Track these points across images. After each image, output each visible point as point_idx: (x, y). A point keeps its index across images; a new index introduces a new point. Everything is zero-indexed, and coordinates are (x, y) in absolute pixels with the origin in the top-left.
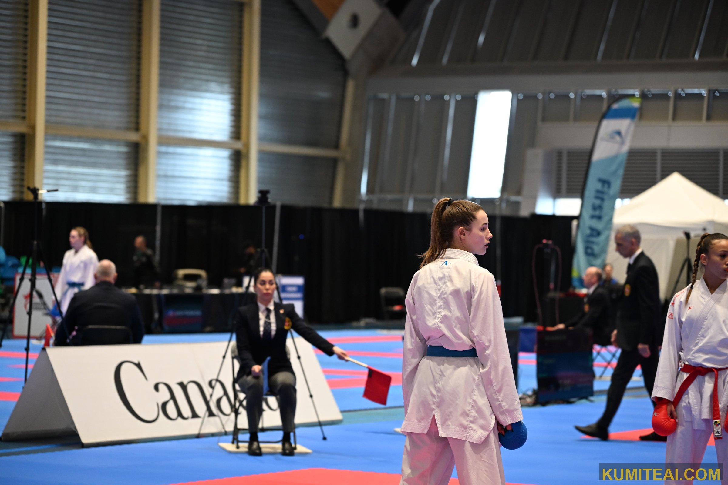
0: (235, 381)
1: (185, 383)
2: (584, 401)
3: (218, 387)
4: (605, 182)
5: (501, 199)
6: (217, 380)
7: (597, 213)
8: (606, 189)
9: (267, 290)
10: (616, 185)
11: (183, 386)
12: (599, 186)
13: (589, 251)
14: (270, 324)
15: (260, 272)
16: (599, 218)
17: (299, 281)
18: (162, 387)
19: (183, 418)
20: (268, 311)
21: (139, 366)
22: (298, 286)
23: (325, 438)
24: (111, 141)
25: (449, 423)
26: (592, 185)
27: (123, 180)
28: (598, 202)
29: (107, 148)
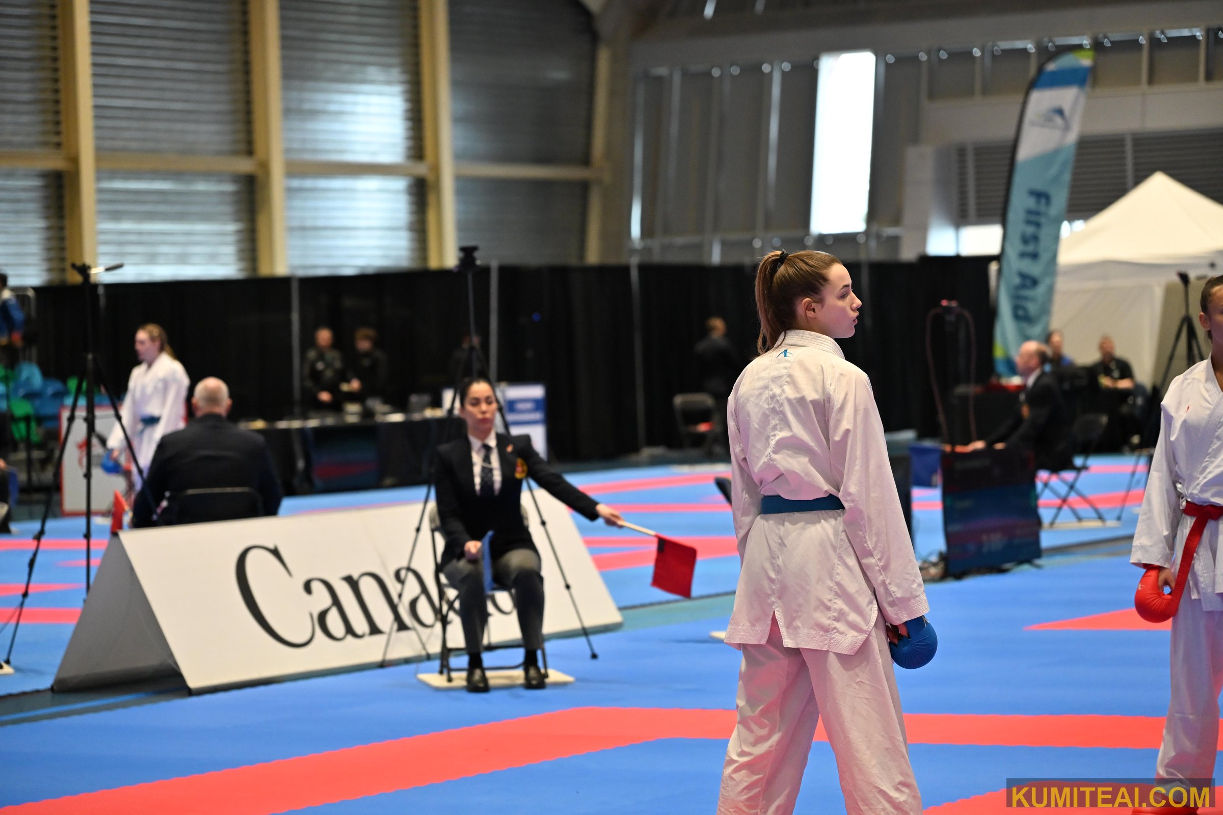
0: (439, 569)
1: (355, 576)
2: (1026, 567)
3: (411, 580)
4: (1041, 196)
5: (867, 233)
6: (409, 569)
7: (1030, 248)
8: (1042, 208)
9: (484, 413)
10: (1060, 199)
11: (352, 583)
12: (1031, 203)
13: (1020, 313)
14: (491, 470)
15: (469, 384)
16: (1034, 256)
17: (537, 392)
18: (316, 586)
19: (355, 635)
20: (487, 448)
21: (275, 552)
22: (536, 401)
23: (594, 656)
24: (207, 175)
25: (798, 623)
26: (1020, 201)
27: (232, 239)
28: (1030, 230)
29: (201, 186)
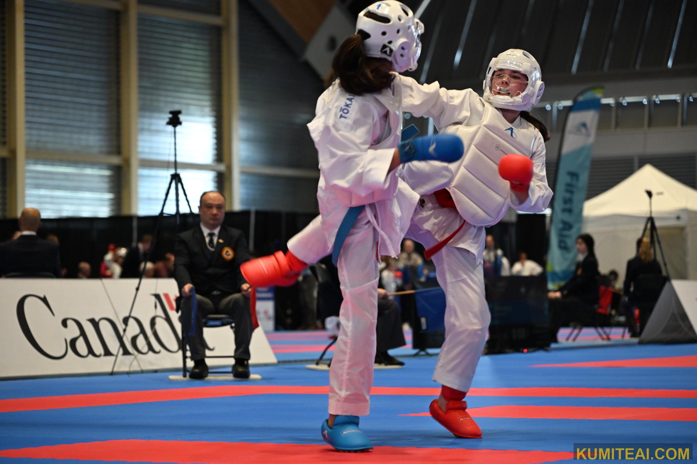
1: (97, 319)
4: (574, 175)
6: (133, 317)
7: (568, 206)
8: (575, 182)
10: (585, 177)
11: (95, 323)
12: (568, 179)
13: (562, 245)
16: (570, 211)
18: (70, 323)
19: (95, 355)
21: (44, 300)
24: (92, 164)
26: (563, 177)
27: (107, 203)
28: (568, 195)
29: (89, 171)
